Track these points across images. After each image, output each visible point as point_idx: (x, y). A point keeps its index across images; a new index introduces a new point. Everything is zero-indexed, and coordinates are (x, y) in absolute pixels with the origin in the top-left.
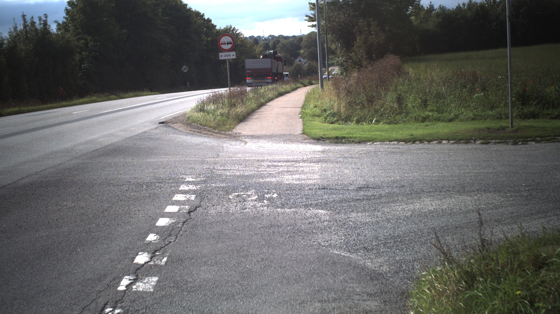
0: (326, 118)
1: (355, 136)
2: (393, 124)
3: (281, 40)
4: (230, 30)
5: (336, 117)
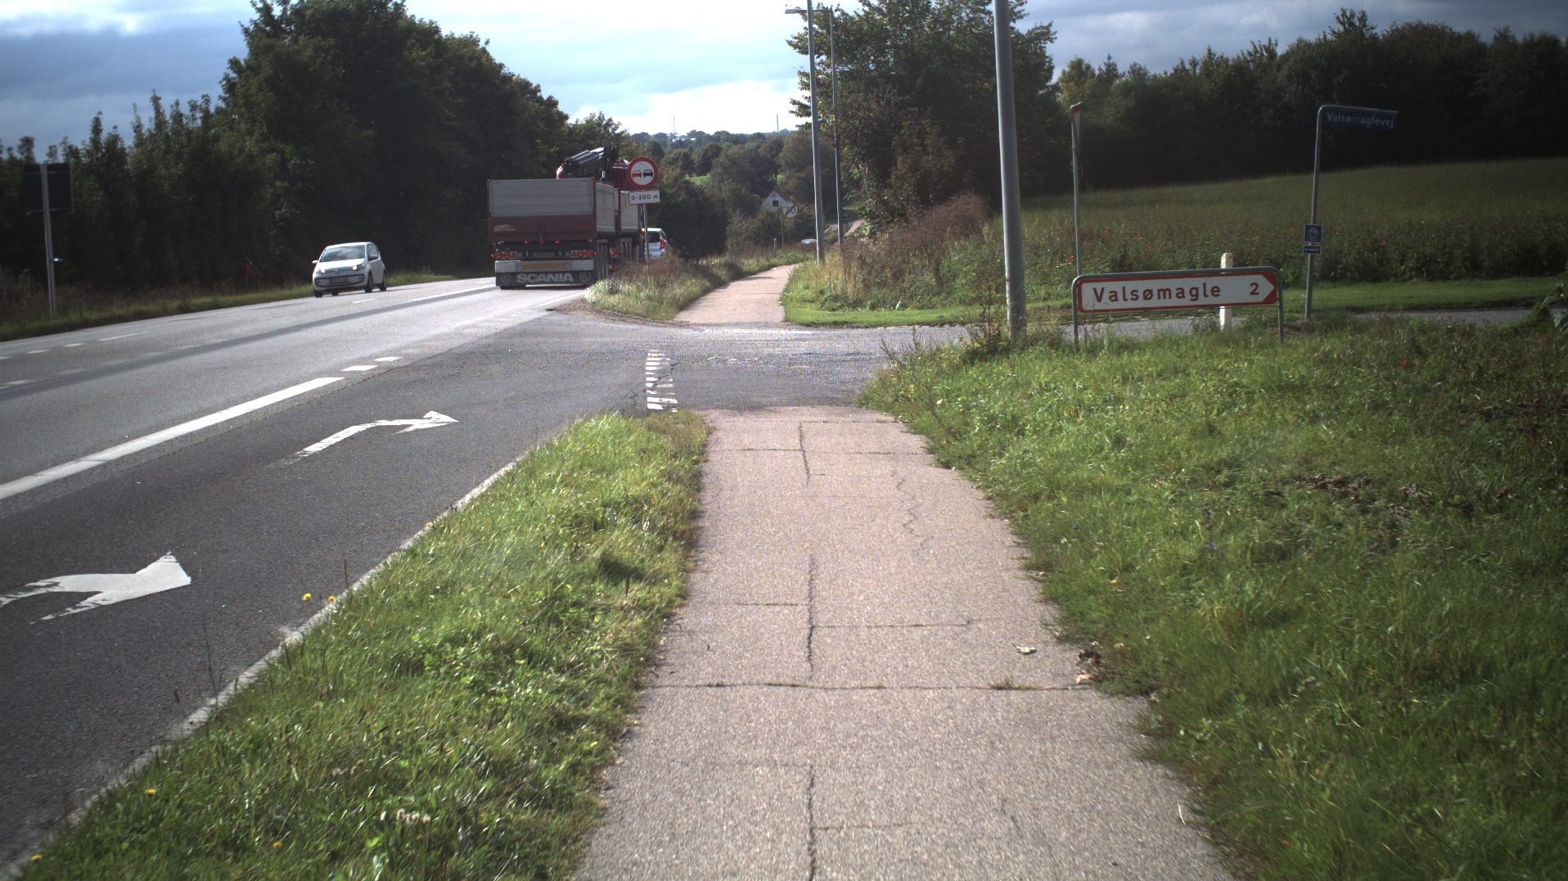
0: (823, 304)
1: (861, 320)
2: (926, 308)
3: (724, 146)
4: (599, 125)
5: (839, 301)
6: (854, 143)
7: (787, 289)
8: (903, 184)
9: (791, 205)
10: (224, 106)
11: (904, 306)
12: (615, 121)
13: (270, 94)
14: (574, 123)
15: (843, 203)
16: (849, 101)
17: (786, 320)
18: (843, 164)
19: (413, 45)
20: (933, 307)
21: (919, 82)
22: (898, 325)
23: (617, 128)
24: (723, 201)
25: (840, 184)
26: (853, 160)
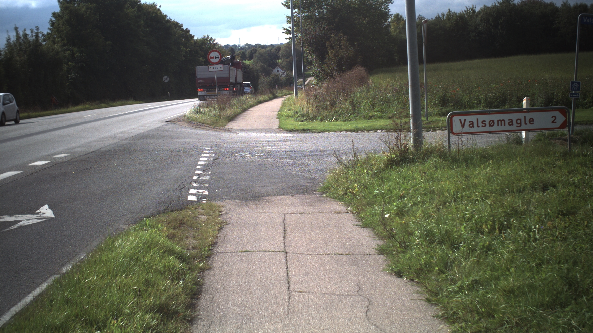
0: (297, 118)
1: (316, 128)
2: (348, 121)
3: (258, 49)
4: (207, 39)
5: (305, 117)
6: (309, 45)
7: (280, 111)
8: (331, 62)
9: (283, 71)
10: (50, 32)
11: (336, 120)
12: (214, 38)
13: (67, 27)
14: (197, 39)
15: (305, 70)
16: (307, 28)
17: (279, 128)
18: (305, 55)
19: (128, 7)
20: (350, 121)
21: (337, 19)
22: (335, 131)
23: (214, 41)
24: (257, 70)
25: (304, 63)
26: (309, 52)
